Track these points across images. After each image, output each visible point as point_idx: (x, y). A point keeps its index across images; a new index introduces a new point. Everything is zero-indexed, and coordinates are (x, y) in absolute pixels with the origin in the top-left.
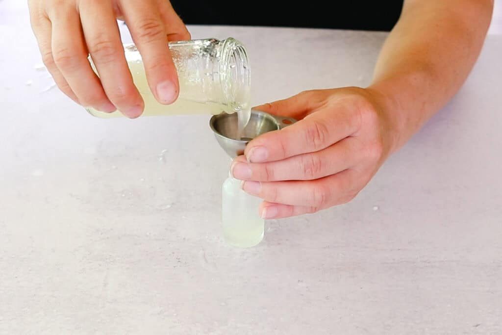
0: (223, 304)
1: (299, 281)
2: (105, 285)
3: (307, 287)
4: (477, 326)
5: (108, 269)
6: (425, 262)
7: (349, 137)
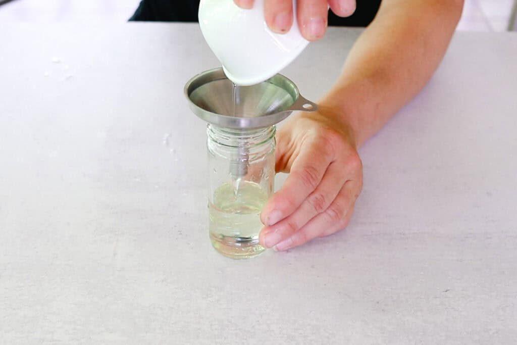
2: (115, 255)
3: (295, 257)
4: (446, 291)
5: (117, 240)
7: (331, 163)
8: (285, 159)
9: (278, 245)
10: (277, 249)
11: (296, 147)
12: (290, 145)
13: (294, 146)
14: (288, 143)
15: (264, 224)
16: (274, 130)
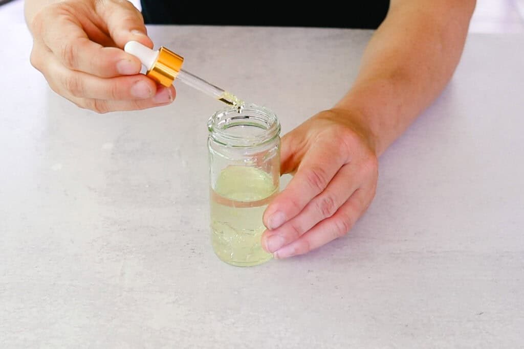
0: (236, 293)
1: (309, 271)
2: (123, 274)
3: (317, 277)
4: (480, 314)
5: (125, 259)
6: (431, 252)
7: (343, 166)
8: (295, 159)
9: (279, 252)
10: (278, 257)
11: (309, 146)
12: (303, 143)
13: (307, 145)
14: (301, 142)
15: (266, 227)
16: (279, 129)
